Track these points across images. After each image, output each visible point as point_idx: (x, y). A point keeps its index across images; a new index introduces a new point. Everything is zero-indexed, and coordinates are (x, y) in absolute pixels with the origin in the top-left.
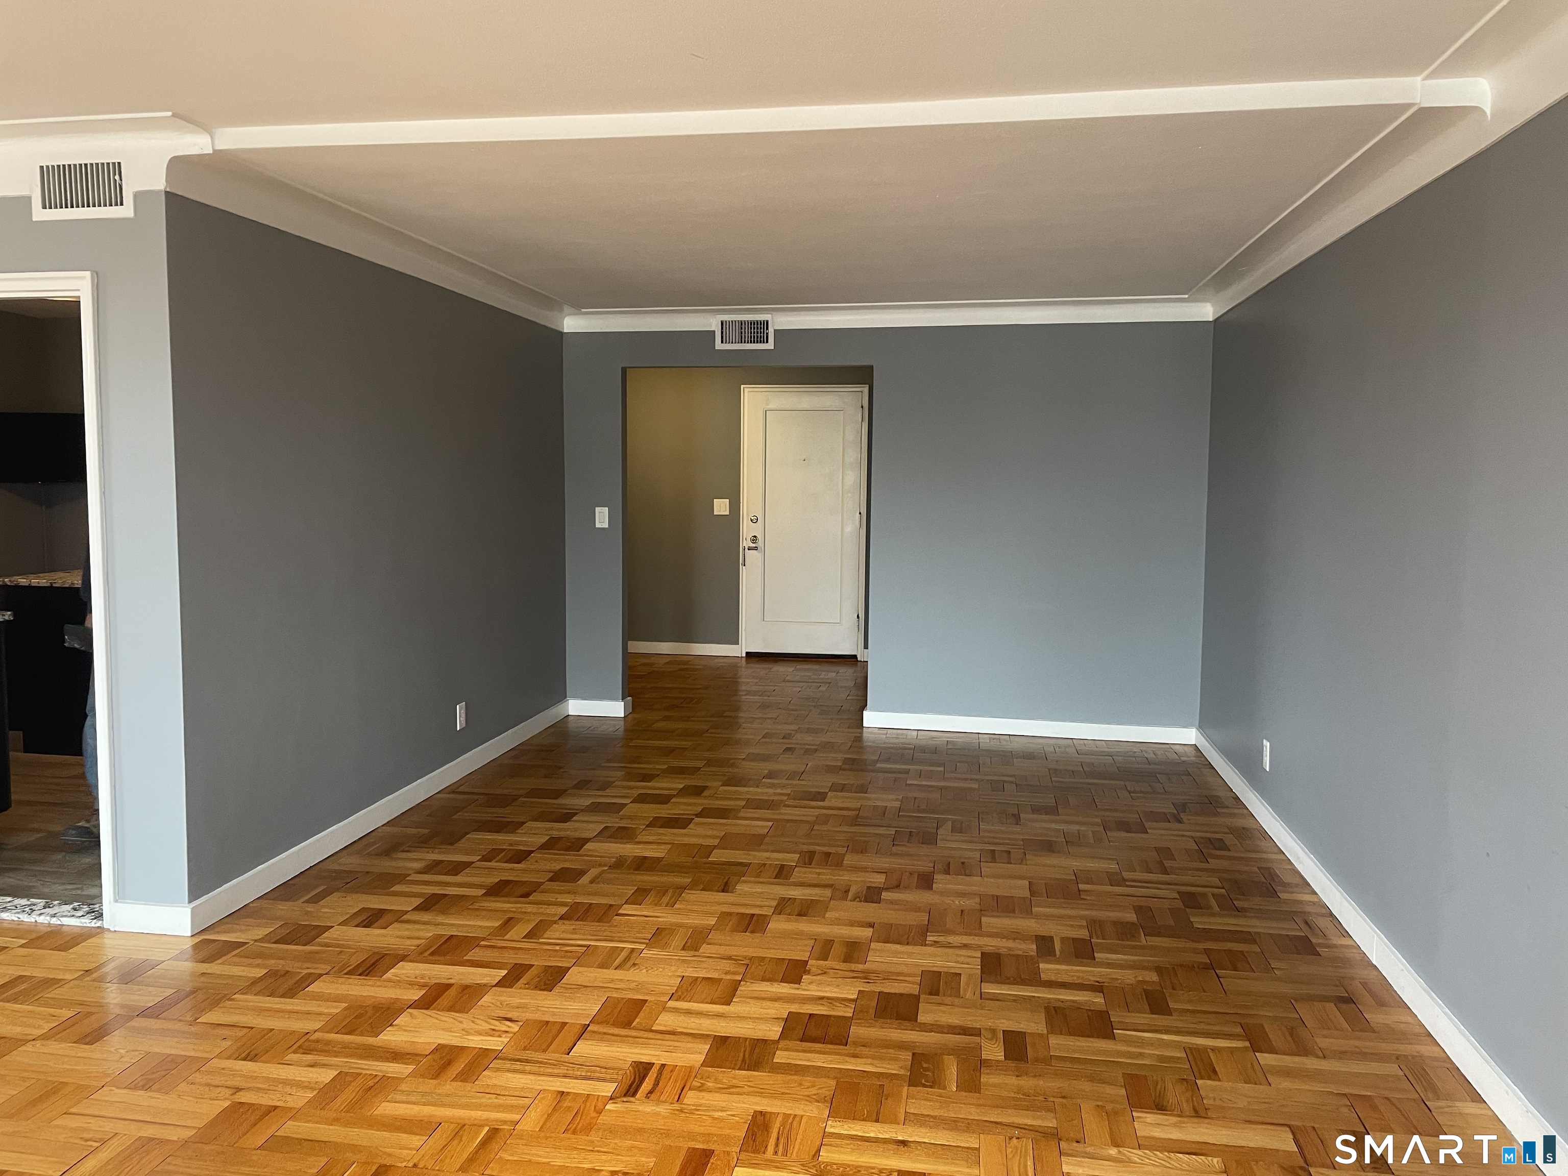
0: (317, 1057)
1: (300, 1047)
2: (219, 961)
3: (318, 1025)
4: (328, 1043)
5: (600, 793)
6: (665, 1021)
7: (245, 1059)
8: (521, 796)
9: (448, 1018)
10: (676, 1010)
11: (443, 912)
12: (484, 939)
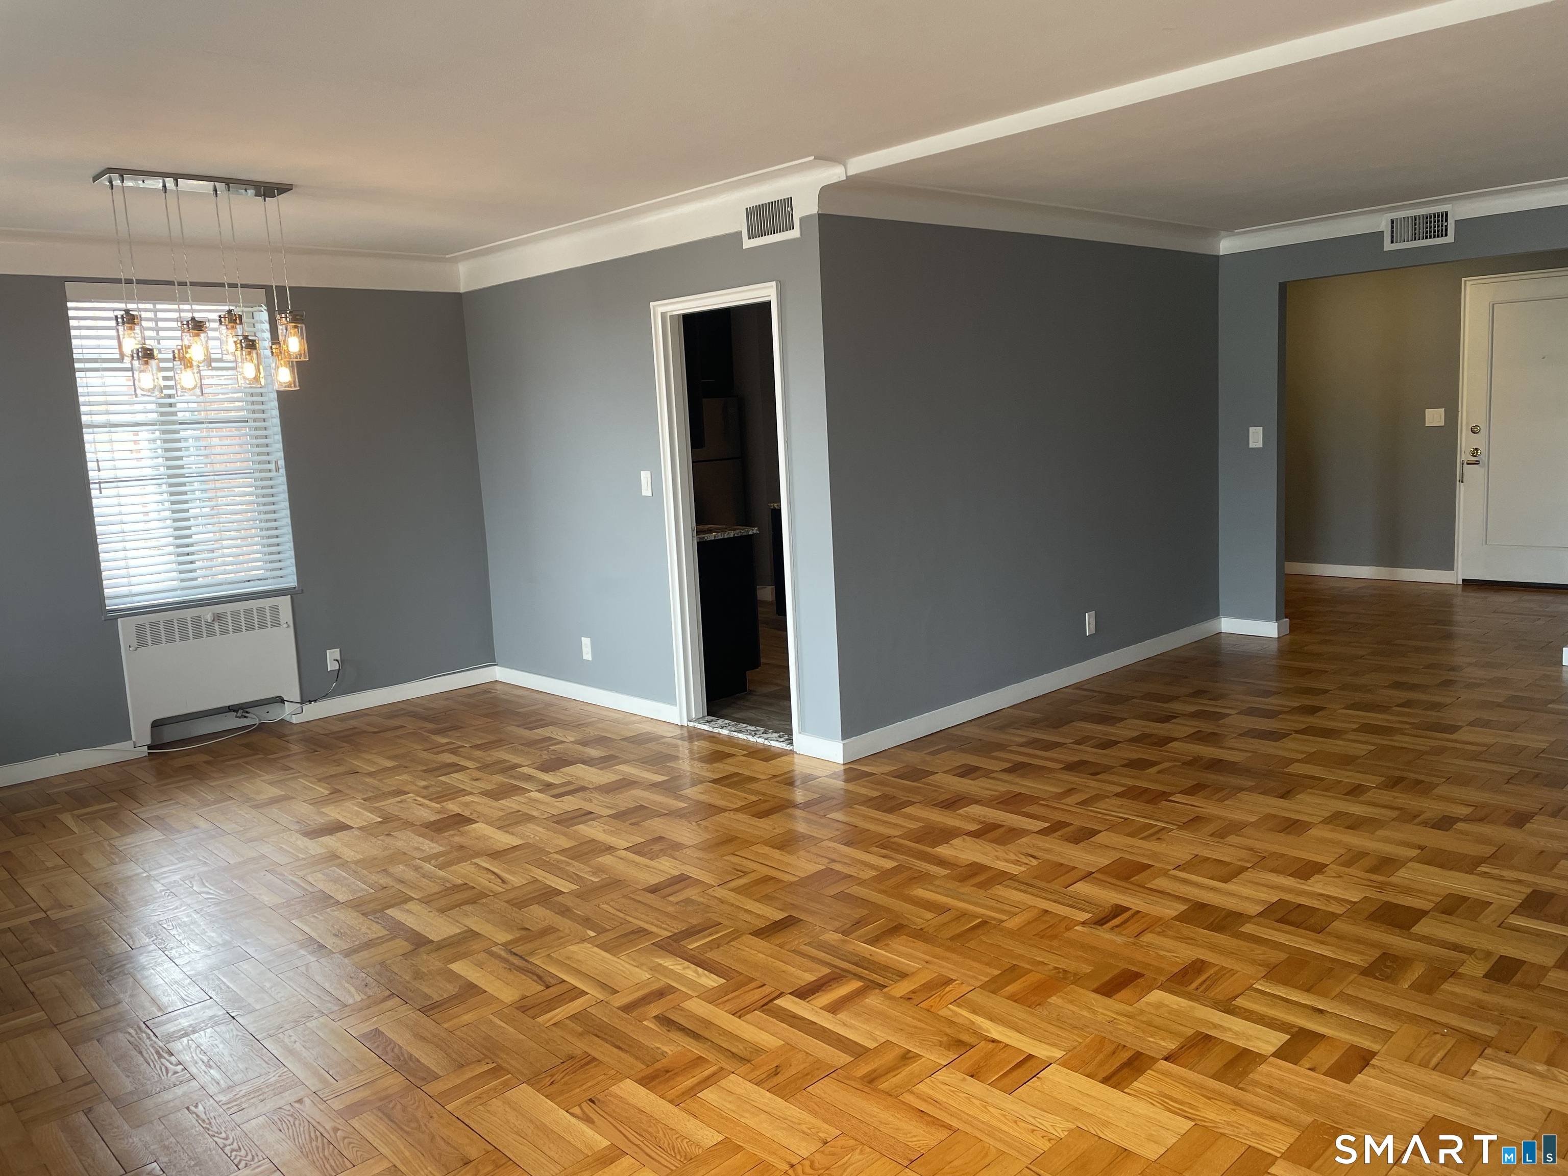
0: (889, 852)
1: (881, 844)
2: (854, 783)
3: (898, 833)
4: (901, 845)
5: (1211, 702)
6: (1161, 883)
7: (844, 844)
8: (1135, 697)
9: (988, 847)
10: (1176, 878)
11: (1023, 776)
12: (1043, 799)
